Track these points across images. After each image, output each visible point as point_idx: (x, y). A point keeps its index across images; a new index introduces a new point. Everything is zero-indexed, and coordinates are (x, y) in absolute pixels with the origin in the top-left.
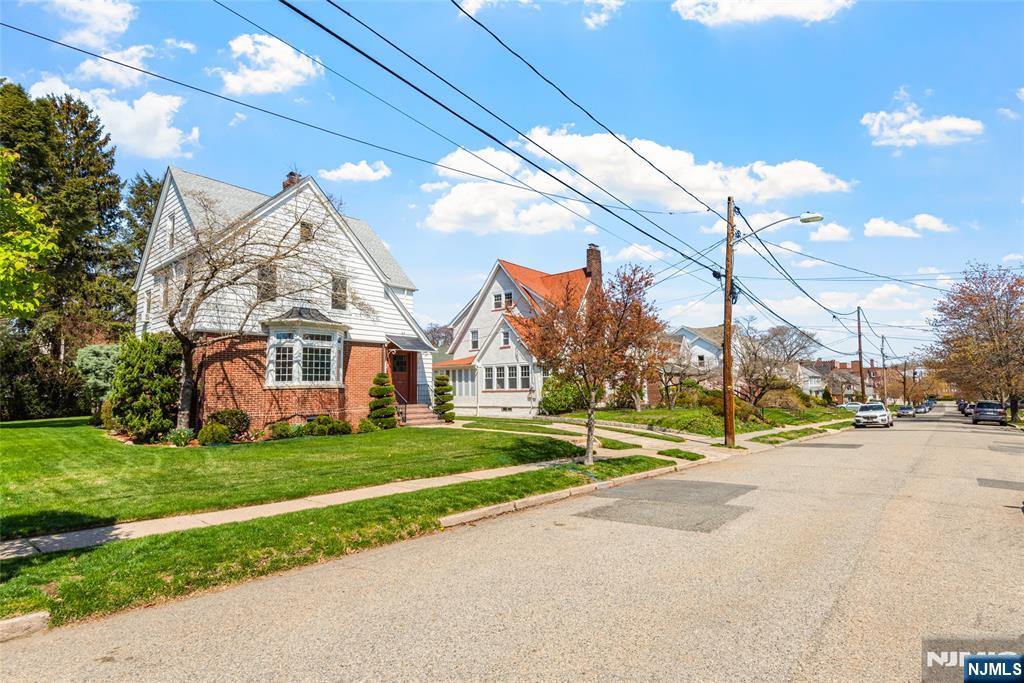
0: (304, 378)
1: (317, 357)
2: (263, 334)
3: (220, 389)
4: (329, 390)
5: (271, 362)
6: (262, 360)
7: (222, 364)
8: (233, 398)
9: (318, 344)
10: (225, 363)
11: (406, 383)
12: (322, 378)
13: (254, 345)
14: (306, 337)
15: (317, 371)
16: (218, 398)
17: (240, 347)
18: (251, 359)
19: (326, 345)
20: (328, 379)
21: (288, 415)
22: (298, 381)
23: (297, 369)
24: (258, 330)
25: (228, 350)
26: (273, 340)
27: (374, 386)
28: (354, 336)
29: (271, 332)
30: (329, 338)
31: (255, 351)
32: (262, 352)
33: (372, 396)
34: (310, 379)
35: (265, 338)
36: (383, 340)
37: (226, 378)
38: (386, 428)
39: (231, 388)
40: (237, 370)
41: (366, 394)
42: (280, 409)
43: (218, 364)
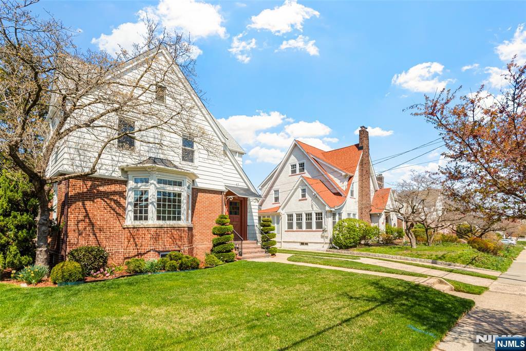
0: (159, 218)
1: (169, 201)
2: (122, 178)
3: (81, 226)
4: (178, 229)
5: (129, 203)
6: (122, 201)
7: (84, 204)
8: (94, 234)
9: (170, 189)
10: (86, 202)
11: (239, 223)
13: (113, 188)
14: (160, 181)
15: (169, 212)
16: (80, 234)
17: (101, 189)
18: (111, 199)
19: (177, 189)
20: (179, 219)
21: (143, 251)
22: (152, 221)
23: (152, 210)
24: (117, 175)
25: (90, 191)
26: (131, 184)
27: (216, 225)
28: (200, 184)
29: (130, 176)
31: (115, 193)
32: (122, 194)
33: (214, 234)
34: (164, 219)
35: (125, 183)
36: (223, 188)
37: (87, 216)
38: (227, 261)
39: (92, 224)
40: (98, 209)
41: (210, 232)
42: (136, 245)
43: (81, 204)
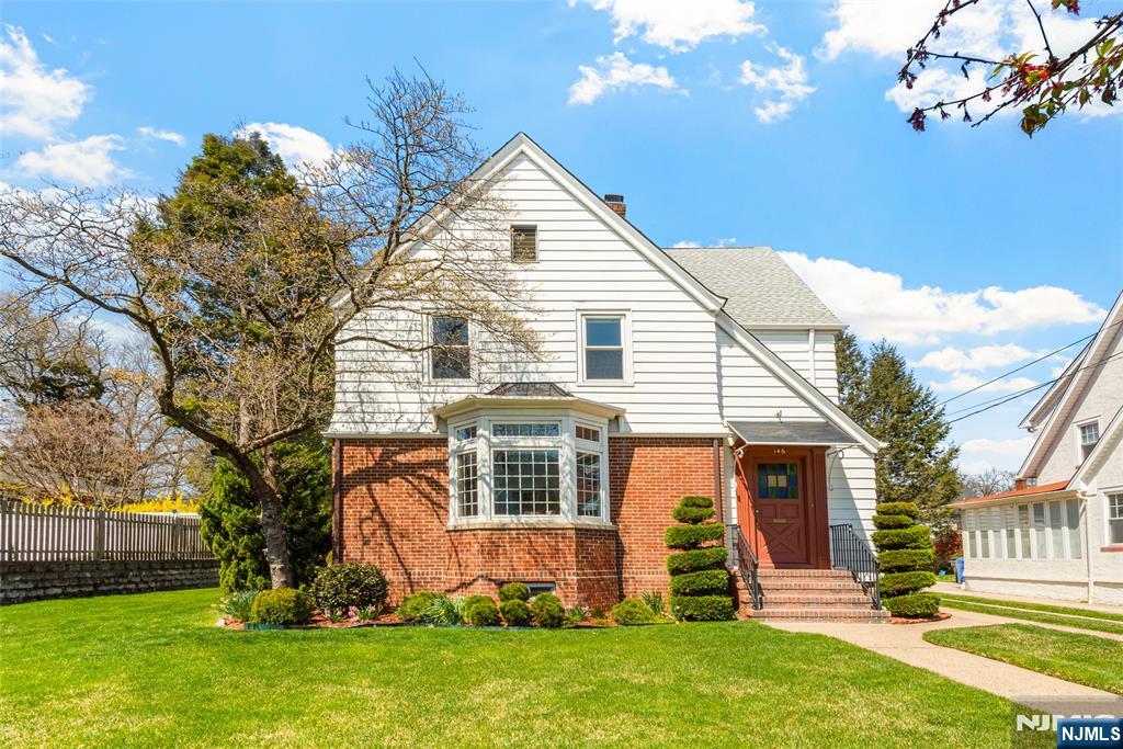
0: (500, 510)
1: (526, 469)
2: (442, 437)
3: (367, 528)
5: (452, 481)
6: (442, 479)
7: (369, 489)
8: (392, 544)
9: (524, 443)
10: (374, 486)
12: (541, 509)
13: (424, 455)
14: (499, 430)
15: (527, 496)
16: (366, 543)
17: (401, 458)
18: (420, 477)
19: (544, 443)
20: (556, 509)
21: (468, 579)
22: (486, 516)
23: (485, 493)
24: (429, 430)
25: (380, 464)
26: (453, 443)
27: (677, 523)
28: (637, 425)
29: (450, 427)
30: (553, 430)
31: (427, 464)
32: (441, 466)
33: (671, 547)
34: (514, 510)
35: (443, 442)
37: (377, 509)
39: (386, 525)
40: (396, 497)
42: (460, 566)
43: (364, 488)
